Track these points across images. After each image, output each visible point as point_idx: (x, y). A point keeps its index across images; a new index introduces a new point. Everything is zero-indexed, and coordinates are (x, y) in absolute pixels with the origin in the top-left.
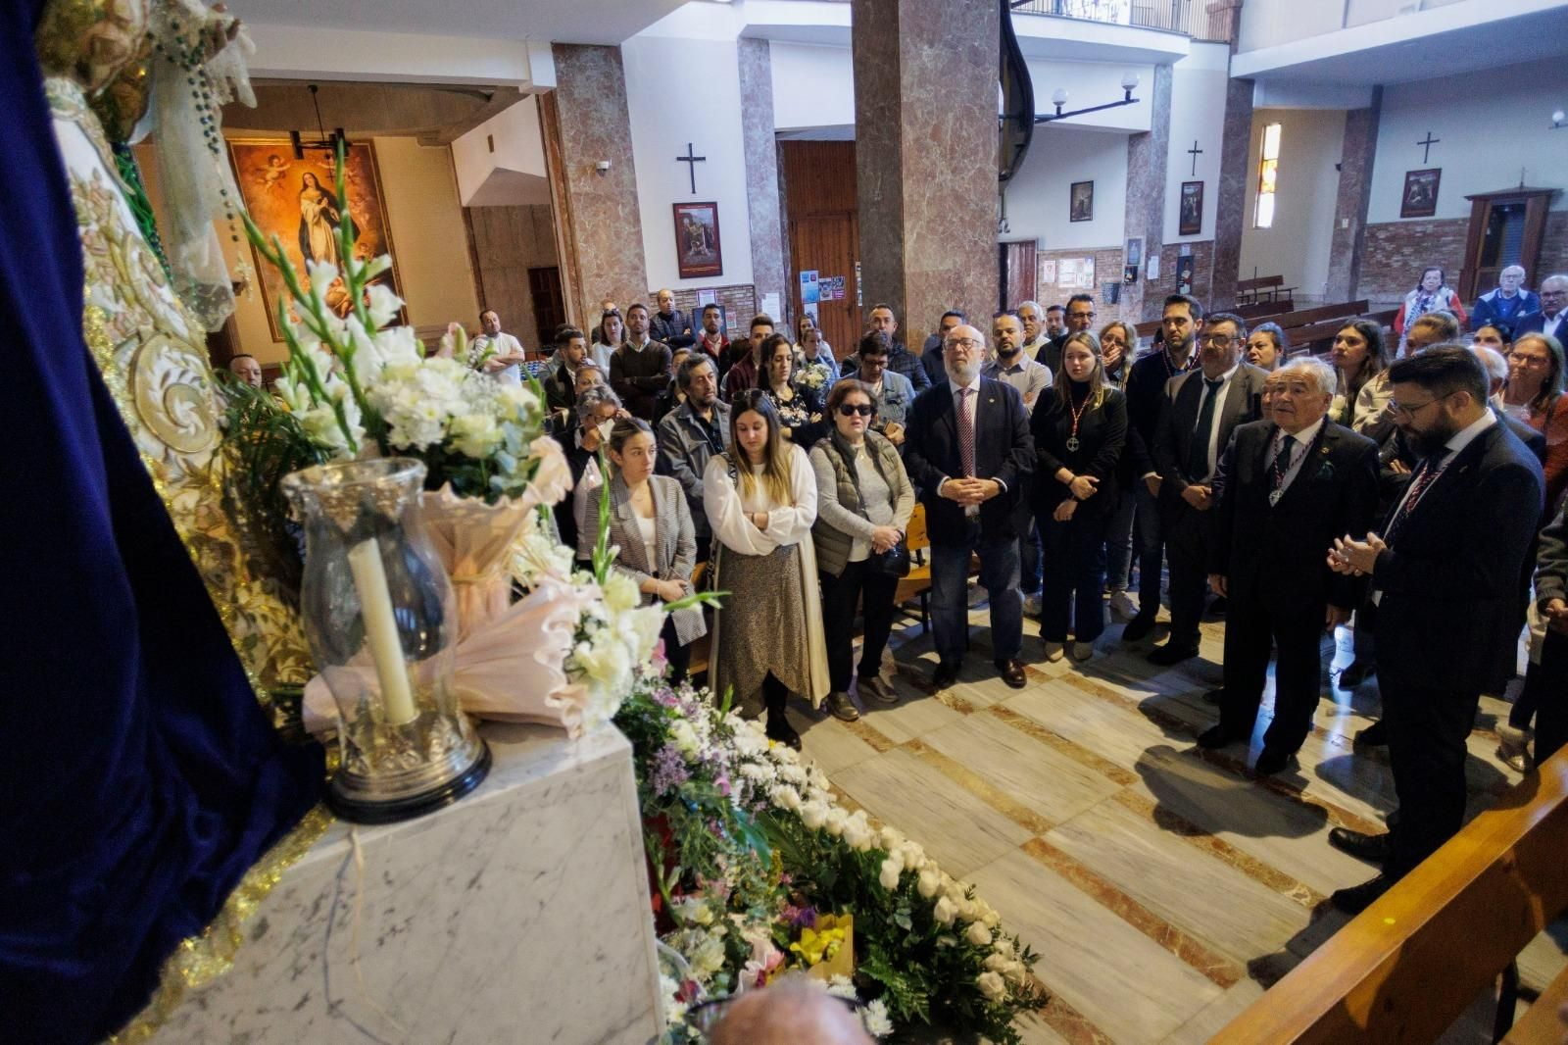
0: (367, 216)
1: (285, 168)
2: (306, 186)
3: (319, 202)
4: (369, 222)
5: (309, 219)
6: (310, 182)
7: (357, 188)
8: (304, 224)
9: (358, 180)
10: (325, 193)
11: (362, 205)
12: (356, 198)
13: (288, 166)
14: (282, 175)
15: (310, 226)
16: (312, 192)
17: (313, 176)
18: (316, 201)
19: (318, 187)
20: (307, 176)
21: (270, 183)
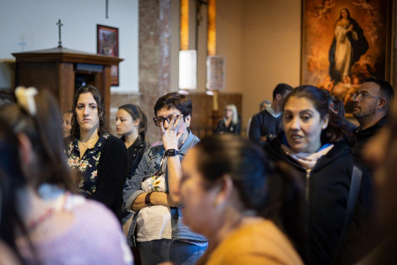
0: (376, 37)
1: (331, 6)
2: (341, 17)
3: (347, 28)
4: (377, 41)
5: (339, 38)
6: (345, 14)
7: (374, 17)
8: (334, 42)
9: (375, 13)
10: (351, 21)
11: (375, 29)
12: (372, 24)
13: (334, 5)
14: (329, 11)
15: (338, 43)
16: (344, 21)
17: (347, 11)
18: (345, 27)
19: (349, 18)
20: (344, 11)
21: (320, 16)
